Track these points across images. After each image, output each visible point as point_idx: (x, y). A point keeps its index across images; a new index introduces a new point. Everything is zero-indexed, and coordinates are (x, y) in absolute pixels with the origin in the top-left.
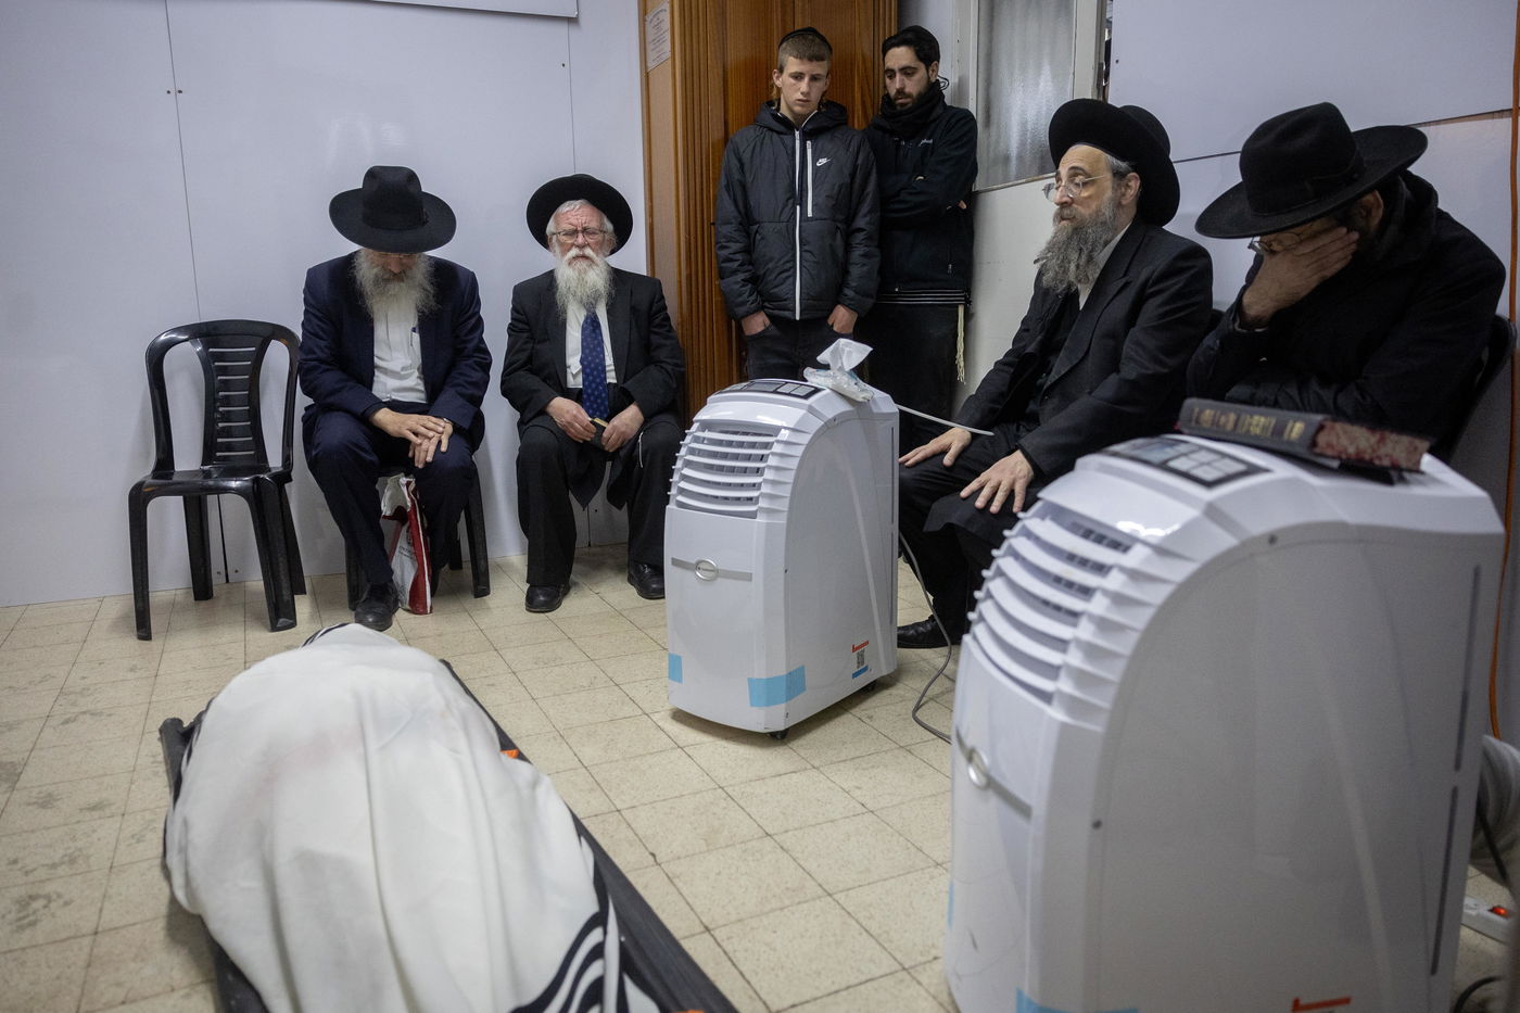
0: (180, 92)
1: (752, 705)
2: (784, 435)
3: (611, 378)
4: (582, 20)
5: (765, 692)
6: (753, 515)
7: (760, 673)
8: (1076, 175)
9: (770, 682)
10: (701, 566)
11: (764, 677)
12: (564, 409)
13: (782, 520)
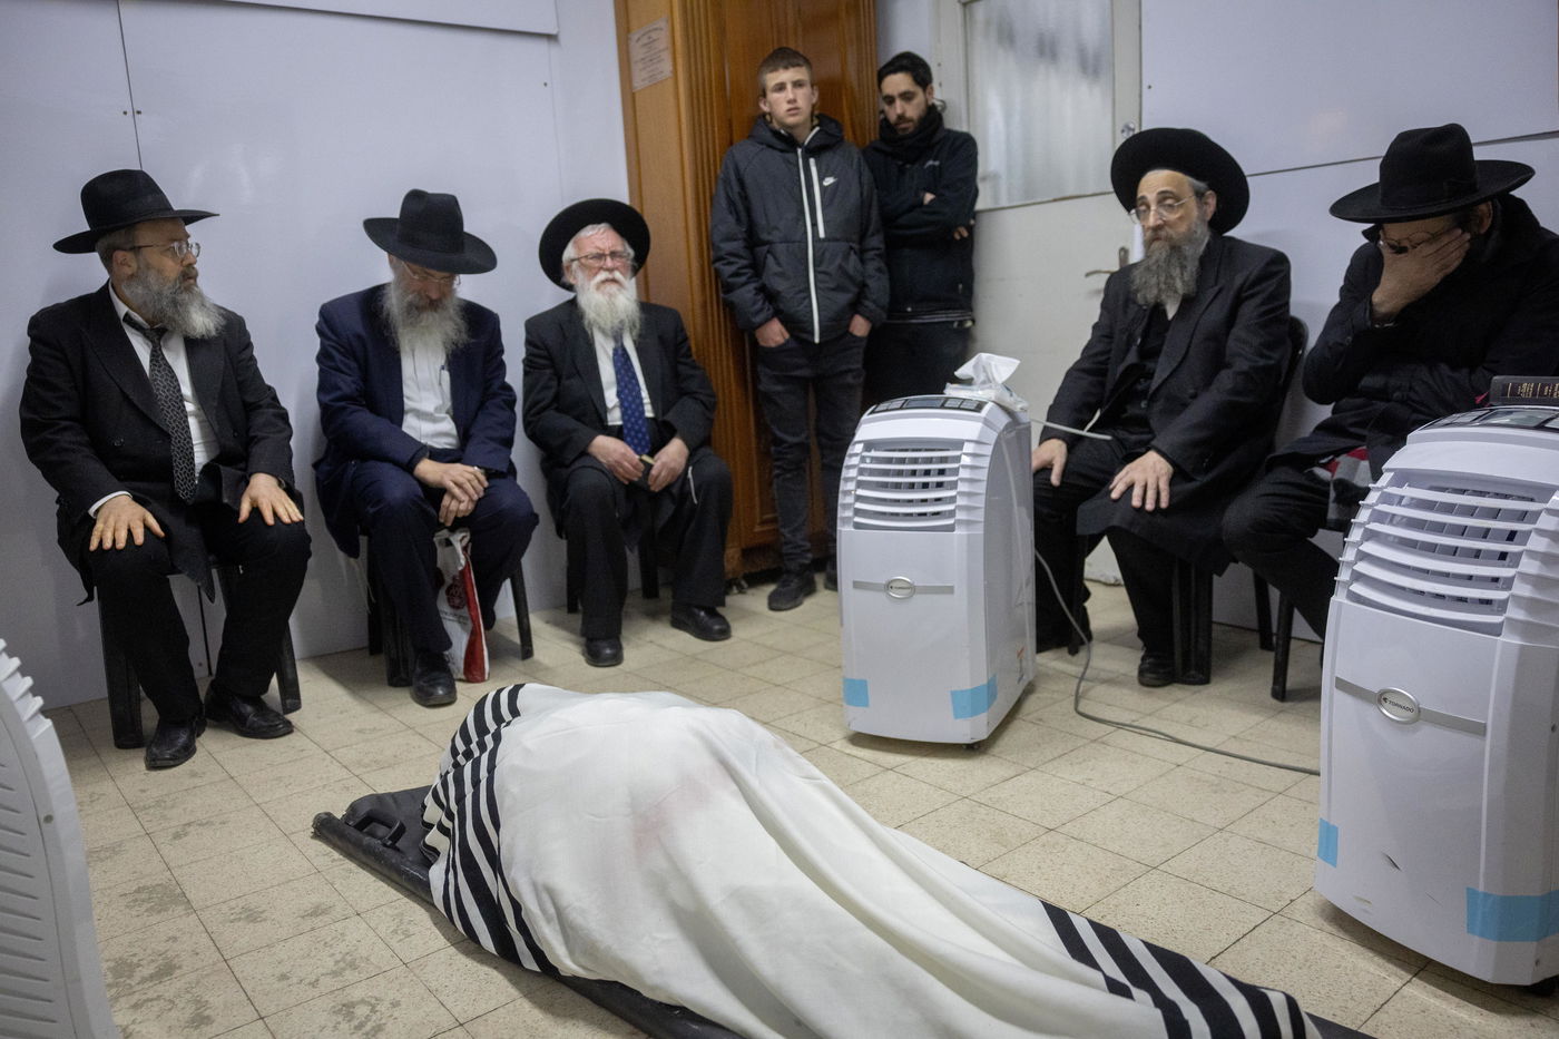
0: (139, 112)
1: (956, 717)
2: (968, 448)
3: (649, 413)
4: (562, 38)
5: (966, 704)
6: (950, 528)
7: (965, 684)
8: (1165, 199)
9: (974, 691)
10: (894, 585)
11: (968, 687)
12: (607, 447)
13: (979, 530)
